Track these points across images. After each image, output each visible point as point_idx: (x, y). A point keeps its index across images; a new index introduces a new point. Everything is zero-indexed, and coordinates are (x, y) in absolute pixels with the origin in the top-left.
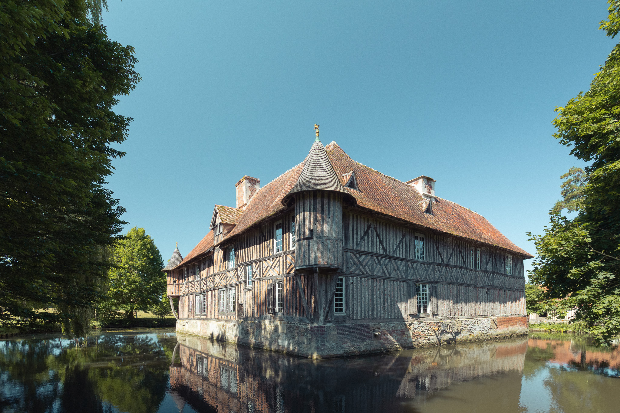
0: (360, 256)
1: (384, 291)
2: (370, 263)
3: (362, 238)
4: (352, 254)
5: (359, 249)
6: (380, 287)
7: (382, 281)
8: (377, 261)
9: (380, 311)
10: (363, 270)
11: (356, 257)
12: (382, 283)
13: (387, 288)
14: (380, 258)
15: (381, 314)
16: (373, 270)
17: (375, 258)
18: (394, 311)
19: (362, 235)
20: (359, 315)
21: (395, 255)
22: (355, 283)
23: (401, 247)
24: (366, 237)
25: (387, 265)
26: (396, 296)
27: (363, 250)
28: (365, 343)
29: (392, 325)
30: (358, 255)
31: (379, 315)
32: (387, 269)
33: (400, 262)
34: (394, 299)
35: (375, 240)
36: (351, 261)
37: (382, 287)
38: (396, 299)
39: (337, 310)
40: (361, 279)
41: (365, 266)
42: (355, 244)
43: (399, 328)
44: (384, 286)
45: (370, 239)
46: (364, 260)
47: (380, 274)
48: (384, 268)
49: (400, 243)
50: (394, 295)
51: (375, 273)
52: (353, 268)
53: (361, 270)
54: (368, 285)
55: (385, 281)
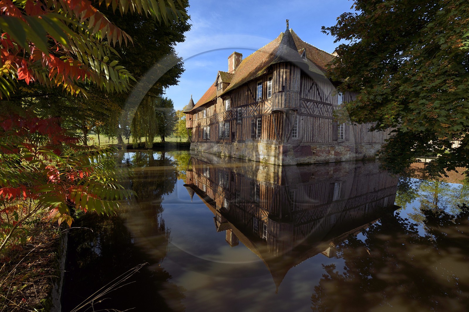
0: (307, 103)
1: (319, 125)
2: (312, 107)
3: (309, 91)
4: (303, 102)
5: (307, 98)
6: (317, 122)
7: (318, 118)
8: (316, 106)
9: (317, 138)
10: (308, 111)
11: (305, 103)
12: (318, 120)
13: (321, 123)
14: (318, 104)
15: (317, 139)
16: (314, 111)
17: (315, 103)
18: (325, 138)
19: (309, 89)
20: (305, 140)
21: (326, 102)
22: (304, 119)
23: (330, 97)
24: (311, 90)
25: (322, 108)
26: (326, 128)
27: (309, 98)
28: (308, 157)
29: (323, 147)
30: (306, 102)
31: (316, 140)
32: (321, 111)
33: (329, 106)
34: (325, 130)
35: (316, 92)
36: (302, 105)
37: (318, 122)
38: (326, 130)
39: (293, 136)
40: (307, 117)
41: (309, 109)
42: (305, 95)
43: (327, 149)
44: (320, 122)
45: (313, 91)
46: (309, 105)
47: (317, 114)
48: (320, 110)
49: (329, 94)
50: (325, 128)
51: (315, 113)
52: (303, 110)
53: (307, 112)
54: (311, 121)
55: (320, 119)
